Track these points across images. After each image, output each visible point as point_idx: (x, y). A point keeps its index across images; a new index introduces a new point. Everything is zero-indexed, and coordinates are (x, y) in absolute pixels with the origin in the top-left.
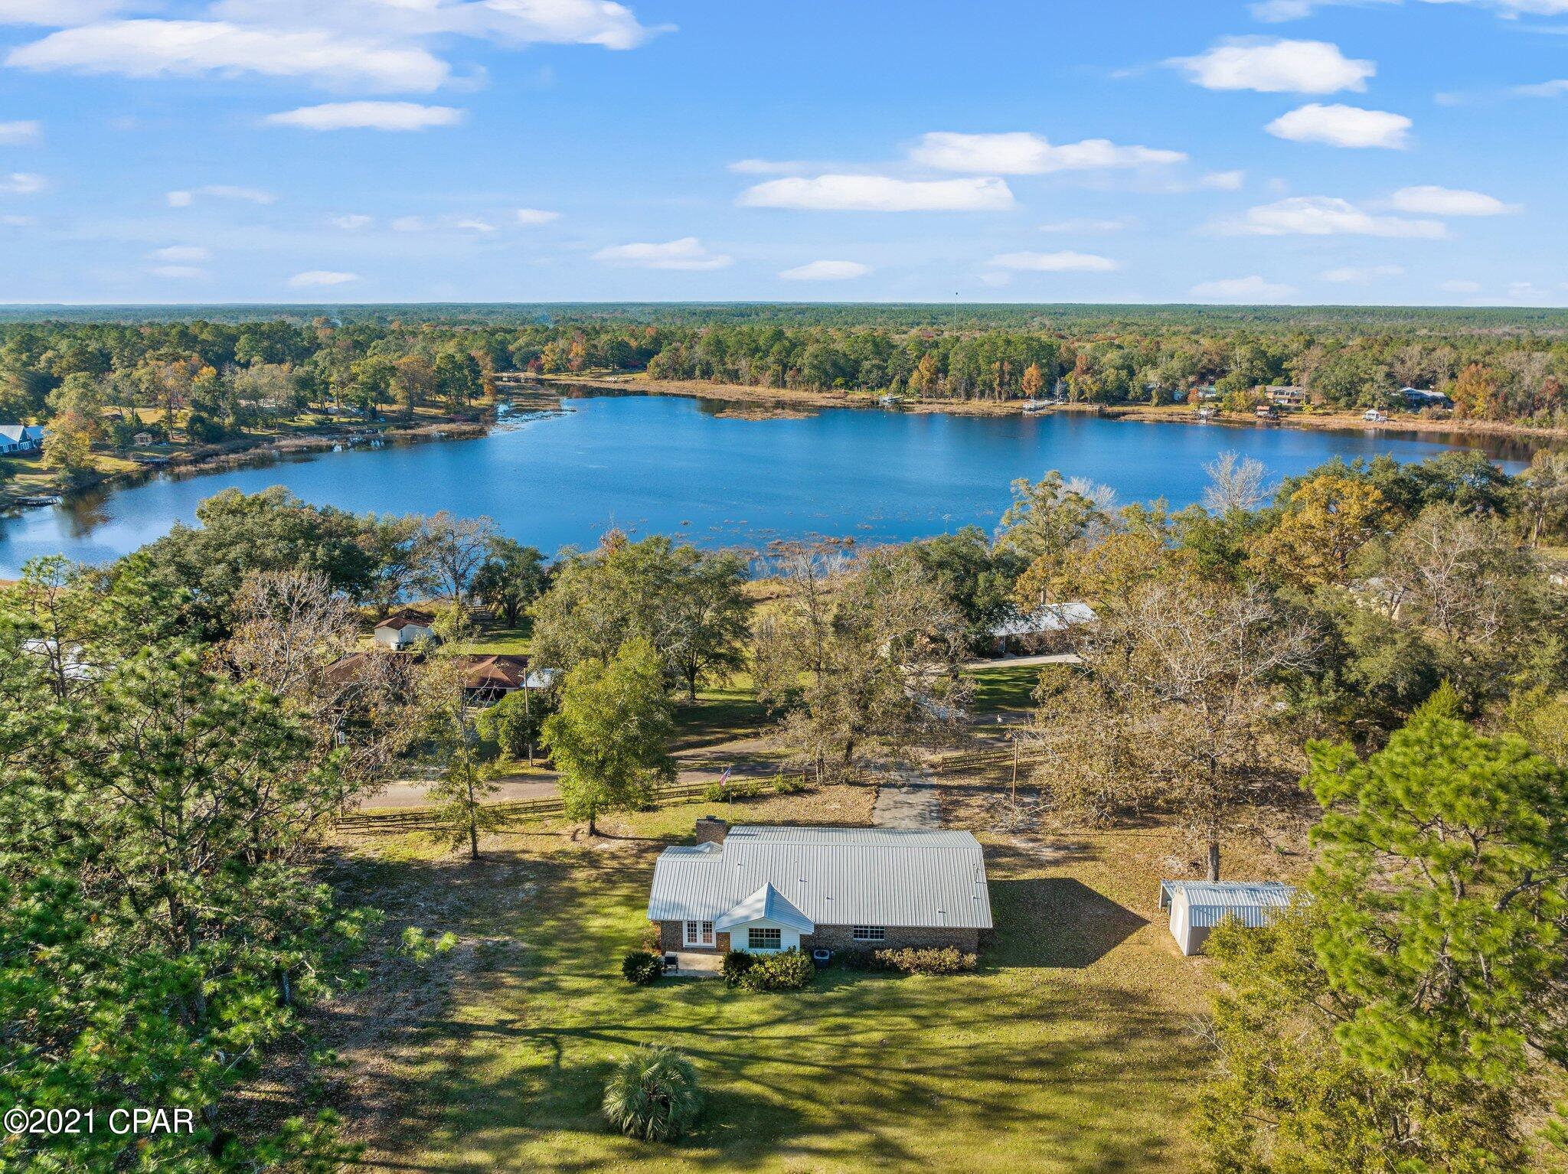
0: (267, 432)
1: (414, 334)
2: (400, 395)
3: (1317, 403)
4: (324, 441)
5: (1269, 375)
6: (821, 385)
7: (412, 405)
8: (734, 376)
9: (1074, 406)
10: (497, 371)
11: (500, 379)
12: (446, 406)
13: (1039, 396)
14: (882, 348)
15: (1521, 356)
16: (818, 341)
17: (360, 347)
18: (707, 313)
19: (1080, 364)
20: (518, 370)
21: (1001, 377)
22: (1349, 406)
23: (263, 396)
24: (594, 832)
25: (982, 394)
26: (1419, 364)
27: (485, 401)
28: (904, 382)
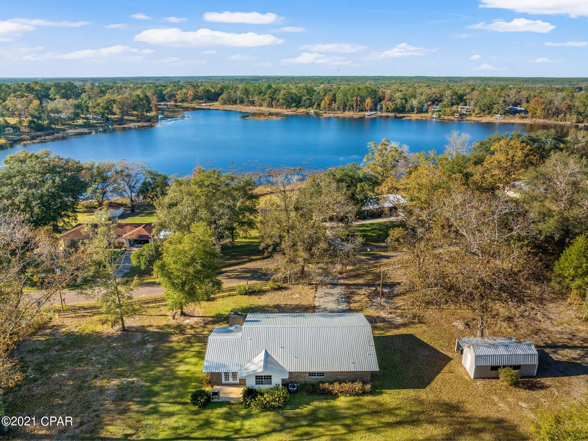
0: (63, 127)
1: (126, 88)
2: (118, 111)
3: (477, 112)
4: (86, 130)
5: (458, 102)
6: (287, 106)
7: (123, 115)
8: (253, 103)
9: (384, 114)
10: (158, 102)
11: (160, 105)
12: (137, 116)
13: (371, 110)
14: (310, 92)
15: (553, 94)
16: (285, 89)
17: (103, 93)
18: (242, 80)
19: (387, 97)
20: (167, 101)
21: (357, 102)
22: (489, 114)
23: (60, 112)
24: (183, 314)
25: (349, 110)
26: (515, 97)
27: (153, 113)
28: (319, 105)
